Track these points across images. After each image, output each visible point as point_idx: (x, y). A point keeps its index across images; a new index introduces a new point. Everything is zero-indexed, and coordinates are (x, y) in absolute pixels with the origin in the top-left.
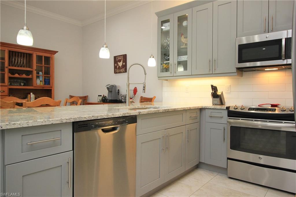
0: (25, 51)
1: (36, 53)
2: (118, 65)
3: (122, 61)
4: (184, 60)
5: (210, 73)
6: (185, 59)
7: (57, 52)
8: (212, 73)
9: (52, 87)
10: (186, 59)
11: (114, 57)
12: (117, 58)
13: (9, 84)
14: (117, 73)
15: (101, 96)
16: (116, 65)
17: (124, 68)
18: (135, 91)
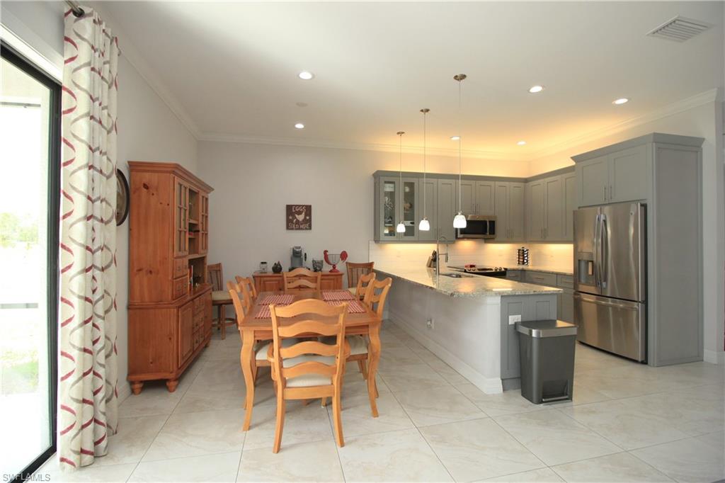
0: (196, 188)
1: (203, 193)
2: (296, 218)
3: (303, 213)
6: (407, 224)
10: (409, 224)
11: (288, 206)
12: (294, 208)
13: (189, 251)
14: (292, 229)
15: (265, 263)
16: (290, 218)
17: (307, 224)
18: (344, 256)
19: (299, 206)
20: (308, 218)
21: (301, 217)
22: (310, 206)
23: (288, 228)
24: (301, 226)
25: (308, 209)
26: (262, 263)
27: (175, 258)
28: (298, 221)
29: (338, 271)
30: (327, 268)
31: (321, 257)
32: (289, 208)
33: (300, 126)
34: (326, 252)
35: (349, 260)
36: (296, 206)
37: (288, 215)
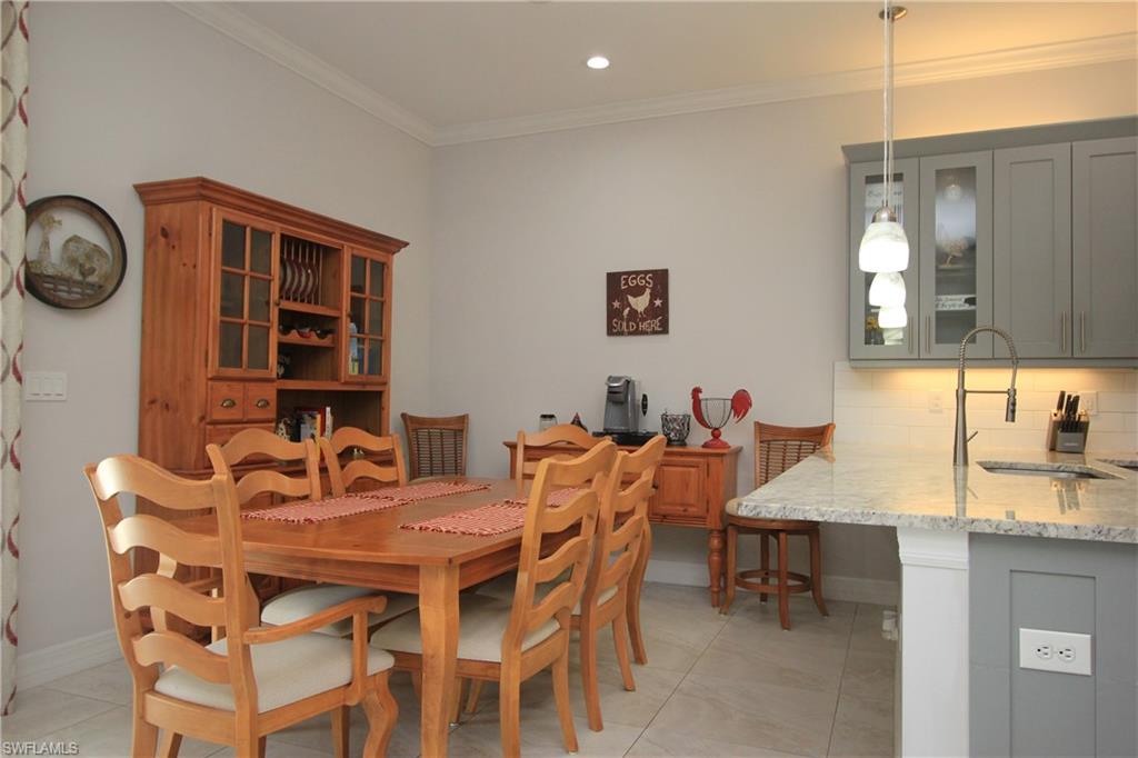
0: (324, 237)
1: (353, 248)
2: (629, 305)
3: (648, 291)
4: (952, 309)
5: (1066, 356)
6: (954, 305)
7: (406, 244)
8: (1070, 356)
9: (385, 384)
10: (960, 306)
11: (610, 276)
12: (626, 280)
13: (282, 371)
14: (621, 333)
15: (552, 416)
16: (616, 304)
17: (657, 318)
18: (741, 403)
19: (637, 273)
20: (658, 302)
21: (640, 303)
22: (665, 273)
23: (611, 331)
24: (644, 326)
25: (660, 279)
26: (544, 416)
27: (211, 379)
28: (633, 312)
29: (725, 445)
30: (698, 437)
31: (683, 407)
32: (613, 279)
33: (598, 63)
34: (696, 391)
35: (756, 414)
36: (629, 273)
37: (611, 297)
